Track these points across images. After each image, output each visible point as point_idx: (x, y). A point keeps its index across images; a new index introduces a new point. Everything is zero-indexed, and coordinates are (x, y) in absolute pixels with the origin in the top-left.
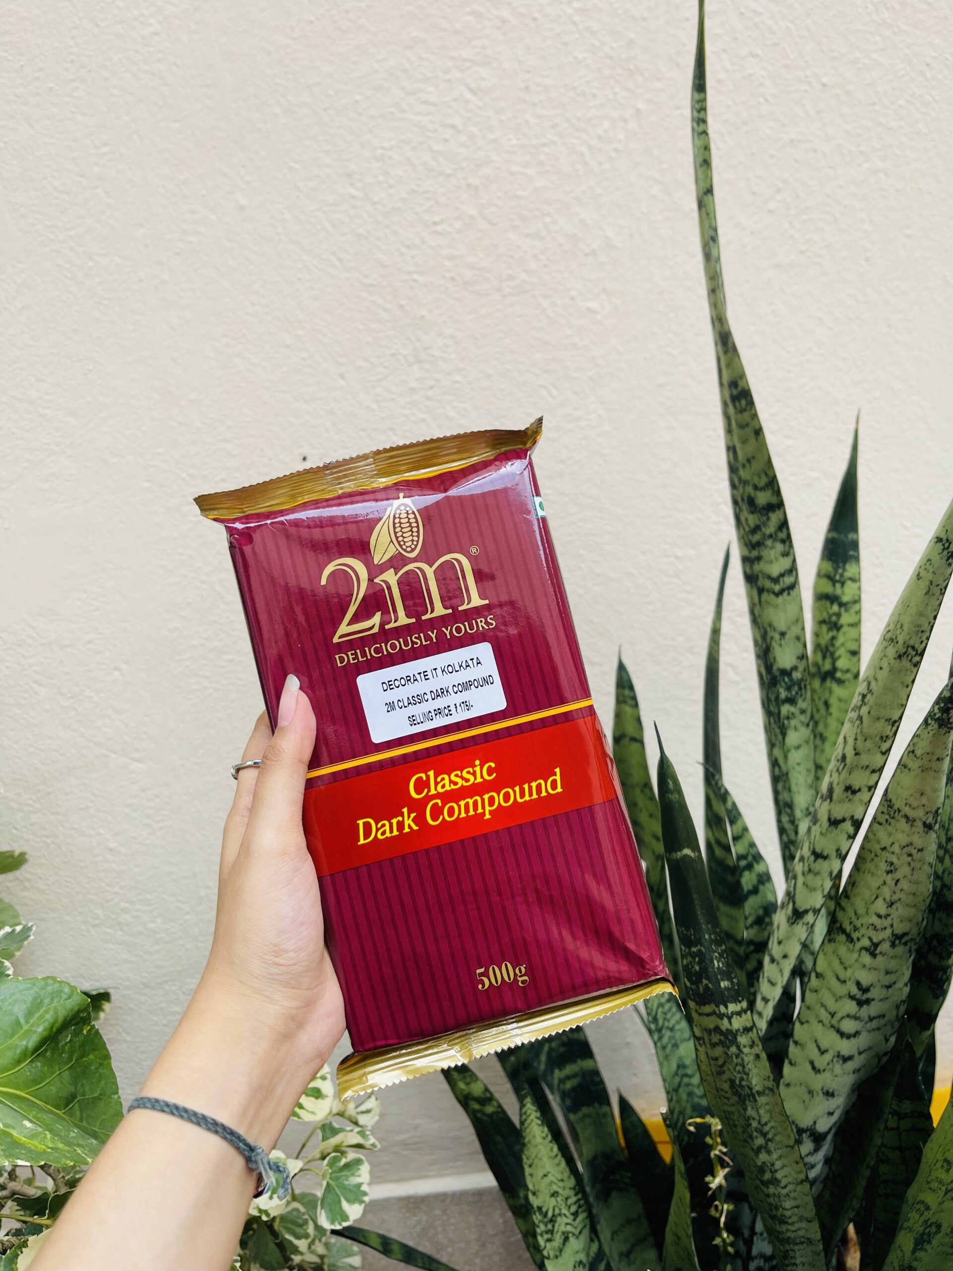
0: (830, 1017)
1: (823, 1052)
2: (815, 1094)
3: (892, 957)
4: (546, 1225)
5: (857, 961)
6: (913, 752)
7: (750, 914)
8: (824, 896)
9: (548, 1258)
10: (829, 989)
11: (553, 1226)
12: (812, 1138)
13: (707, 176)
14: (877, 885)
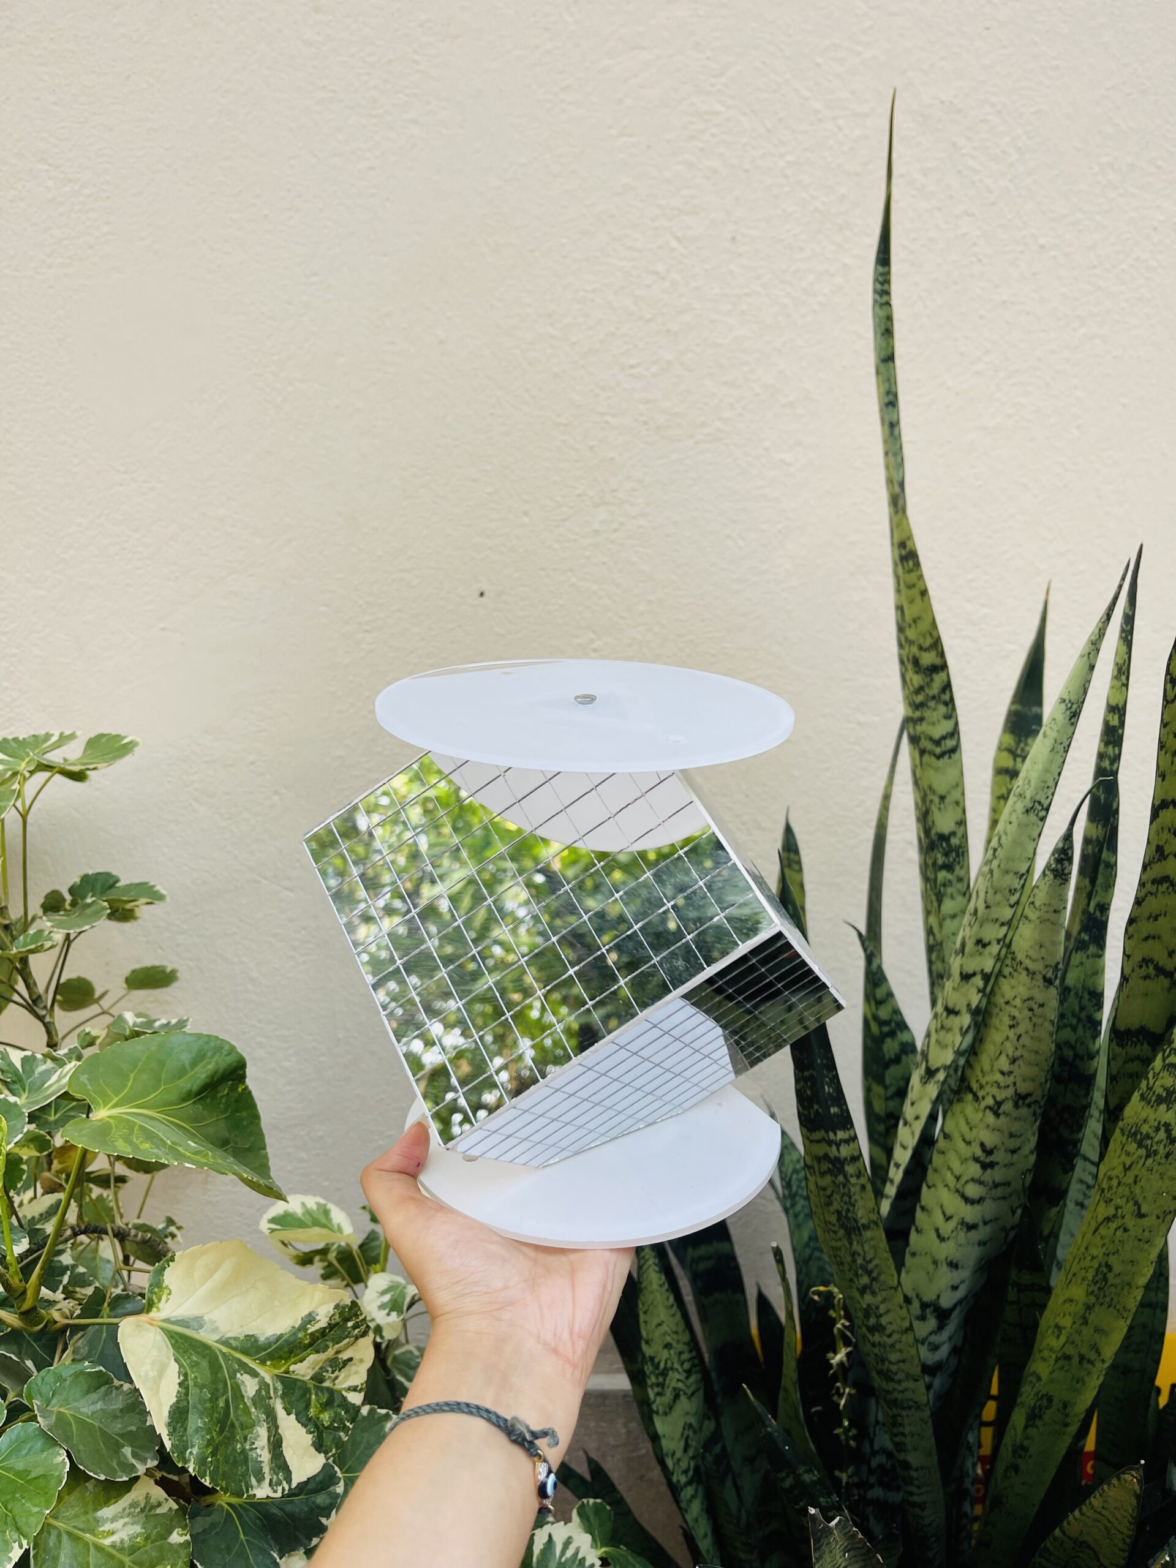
0: (955, 1180)
1: (948, 1218)
2: (939, 1265)
3: (1016, 1119)
4: (657, 1378)
5: (981, 1120)
6: (1033, 903)
7: (891, 1085)
8: (954, 1052)
9: (657, 1413)
10: (956, 1151)
11: (665, 1380)
12: (935, 1314)
13: (888, 344)
14: (1001, 1041)
